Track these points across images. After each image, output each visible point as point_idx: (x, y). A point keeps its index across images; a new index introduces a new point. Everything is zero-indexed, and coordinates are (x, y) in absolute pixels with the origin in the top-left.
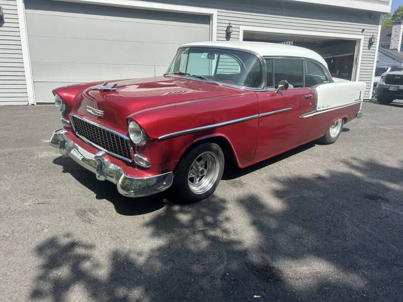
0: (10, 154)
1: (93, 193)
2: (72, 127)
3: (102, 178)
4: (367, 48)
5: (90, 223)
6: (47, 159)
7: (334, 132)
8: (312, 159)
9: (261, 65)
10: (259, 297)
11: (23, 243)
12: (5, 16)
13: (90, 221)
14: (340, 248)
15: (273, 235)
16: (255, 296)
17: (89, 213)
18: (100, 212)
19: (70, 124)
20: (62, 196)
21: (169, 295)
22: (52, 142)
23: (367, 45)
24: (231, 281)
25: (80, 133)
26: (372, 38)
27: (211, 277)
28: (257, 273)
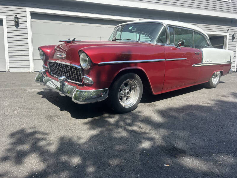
0: (12, 90)
1: (58, 108)
2: (49, 70)
3: (63, 95)
4: (231, 41)
5: (53, 122)
6: (33, 92)
7: (215, 80)
8: (201, 95)
9: (166, 29)
10: (169, 165)
11: (8, 131)
12: (20, 22)
13: (53, 121)
14: (227, 140)
15: (177, 131)
16: (165, 165)
17: (54, 117)
18: (61, 117)
19: (48, 68)
20: (38, 109)
21: (101, 162)
22: (36, 80)
23: (231, 39)
24: (147, 156)
25: (53, 73)
26: (234, 35)
27: (132, 153)
28: (167, 152)
